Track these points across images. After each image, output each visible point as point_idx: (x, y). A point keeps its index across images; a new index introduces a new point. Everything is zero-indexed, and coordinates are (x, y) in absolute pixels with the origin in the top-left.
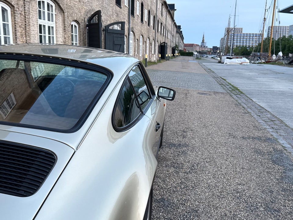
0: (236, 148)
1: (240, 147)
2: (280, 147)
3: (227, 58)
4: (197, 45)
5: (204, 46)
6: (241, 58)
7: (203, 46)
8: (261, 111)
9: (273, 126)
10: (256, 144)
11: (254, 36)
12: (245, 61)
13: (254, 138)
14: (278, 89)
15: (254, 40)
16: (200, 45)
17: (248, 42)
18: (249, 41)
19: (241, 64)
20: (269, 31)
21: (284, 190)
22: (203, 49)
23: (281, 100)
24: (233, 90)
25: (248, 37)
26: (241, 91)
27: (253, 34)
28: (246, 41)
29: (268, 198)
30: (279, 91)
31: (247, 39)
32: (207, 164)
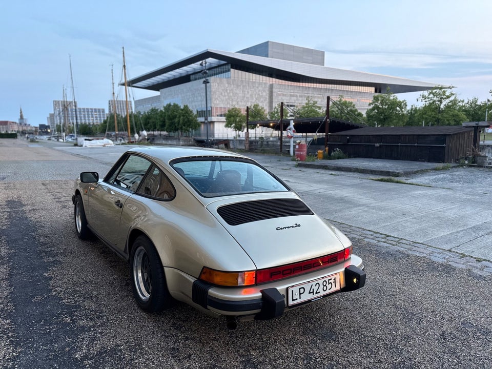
3: (86, 140)
4: (13, 123)
5: (26, 124)
6: (103, 139)
7: (23, 124)
11: (94, 111)
12: (108, 142)
15: (94, 116)
16: (18, 121)
17: (87, 118)
18: (88, 117)
19: (104, 146)
20: (110, 106)
22: (25, 128)
25: (86, 113)
27: (92, 109)
28: (85, 117)
31: (84, 115)
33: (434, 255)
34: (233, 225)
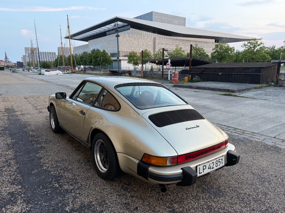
3: (46, 71)
5: (9, 62)
6: (56, 70)
7: (7, 62)
11: (49, 53)
12: (59, 72)
15: (49, 57)
16: (4, 60)
18: (46, 57)
19: (57, 74)
22: (8, 64)
25: (45, 55)
28: (44, 57)
33: (266, 140)
34: (160, 127)
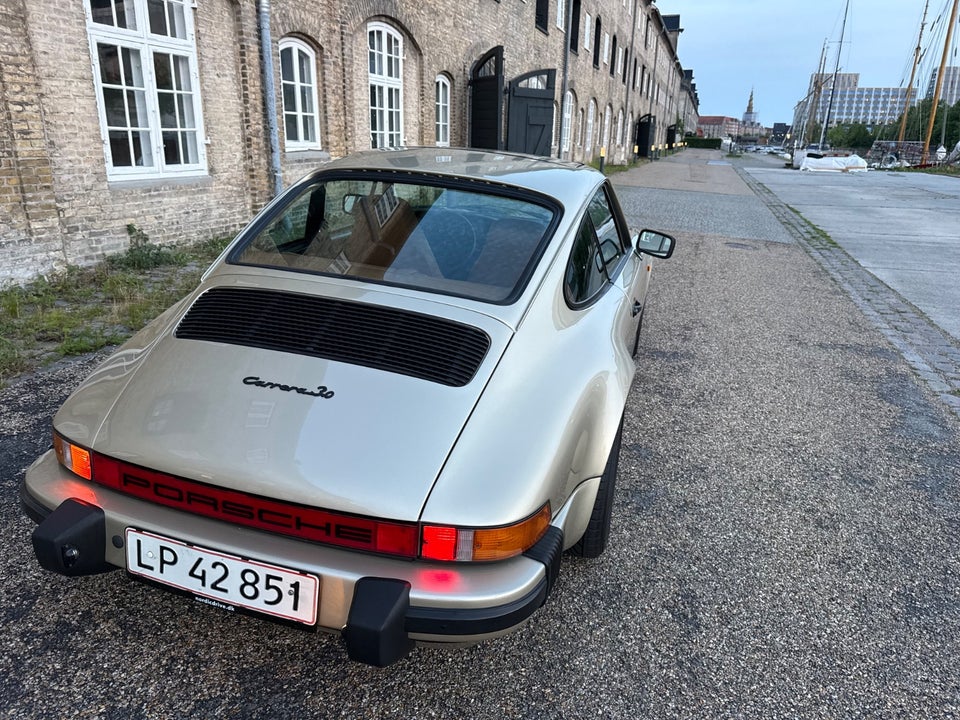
0: (802, 365)
1: (811, 365)
2: (903, 369)
3: (809, 155)
4: (732, 120)
5: (752, 123)
6: (847, 155)
7: (748, 122)
8: (874, 289)
9: (897, 324)
10: (848, 359)
11: (891, 94)
12: (857, 162)
13: (845, 347)
14: (932, 238)
15: (889, 106)
16: (741, 119)
17: (871, 111)
18: (875, 108)
19: (845, 171)
20: (932, 82)
21: (892, 449)
22: (749, 130)
23: (933, 266)
24: (814, 238)
25: (873, 99)
26: (835, 241)
27: (887, 90)
28: (867, 108)
29: (854, 461)
30: (934, 243)
31: (868, 103)
32: (732, 393)
